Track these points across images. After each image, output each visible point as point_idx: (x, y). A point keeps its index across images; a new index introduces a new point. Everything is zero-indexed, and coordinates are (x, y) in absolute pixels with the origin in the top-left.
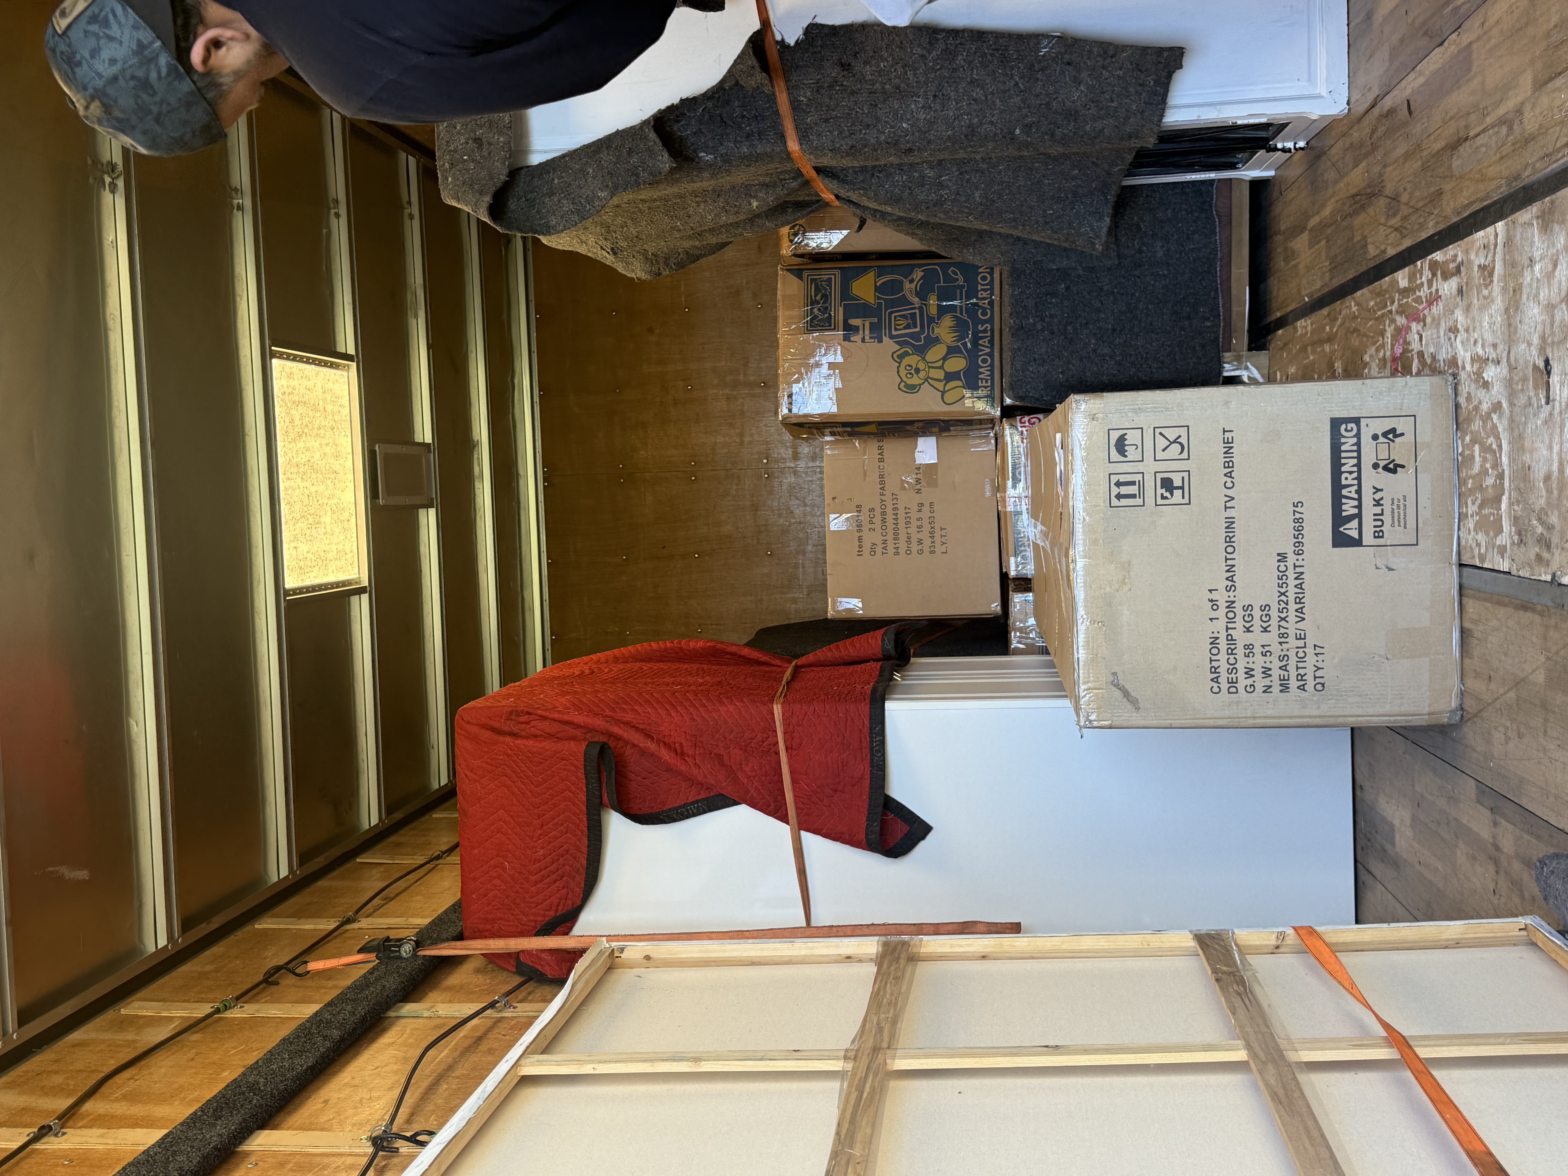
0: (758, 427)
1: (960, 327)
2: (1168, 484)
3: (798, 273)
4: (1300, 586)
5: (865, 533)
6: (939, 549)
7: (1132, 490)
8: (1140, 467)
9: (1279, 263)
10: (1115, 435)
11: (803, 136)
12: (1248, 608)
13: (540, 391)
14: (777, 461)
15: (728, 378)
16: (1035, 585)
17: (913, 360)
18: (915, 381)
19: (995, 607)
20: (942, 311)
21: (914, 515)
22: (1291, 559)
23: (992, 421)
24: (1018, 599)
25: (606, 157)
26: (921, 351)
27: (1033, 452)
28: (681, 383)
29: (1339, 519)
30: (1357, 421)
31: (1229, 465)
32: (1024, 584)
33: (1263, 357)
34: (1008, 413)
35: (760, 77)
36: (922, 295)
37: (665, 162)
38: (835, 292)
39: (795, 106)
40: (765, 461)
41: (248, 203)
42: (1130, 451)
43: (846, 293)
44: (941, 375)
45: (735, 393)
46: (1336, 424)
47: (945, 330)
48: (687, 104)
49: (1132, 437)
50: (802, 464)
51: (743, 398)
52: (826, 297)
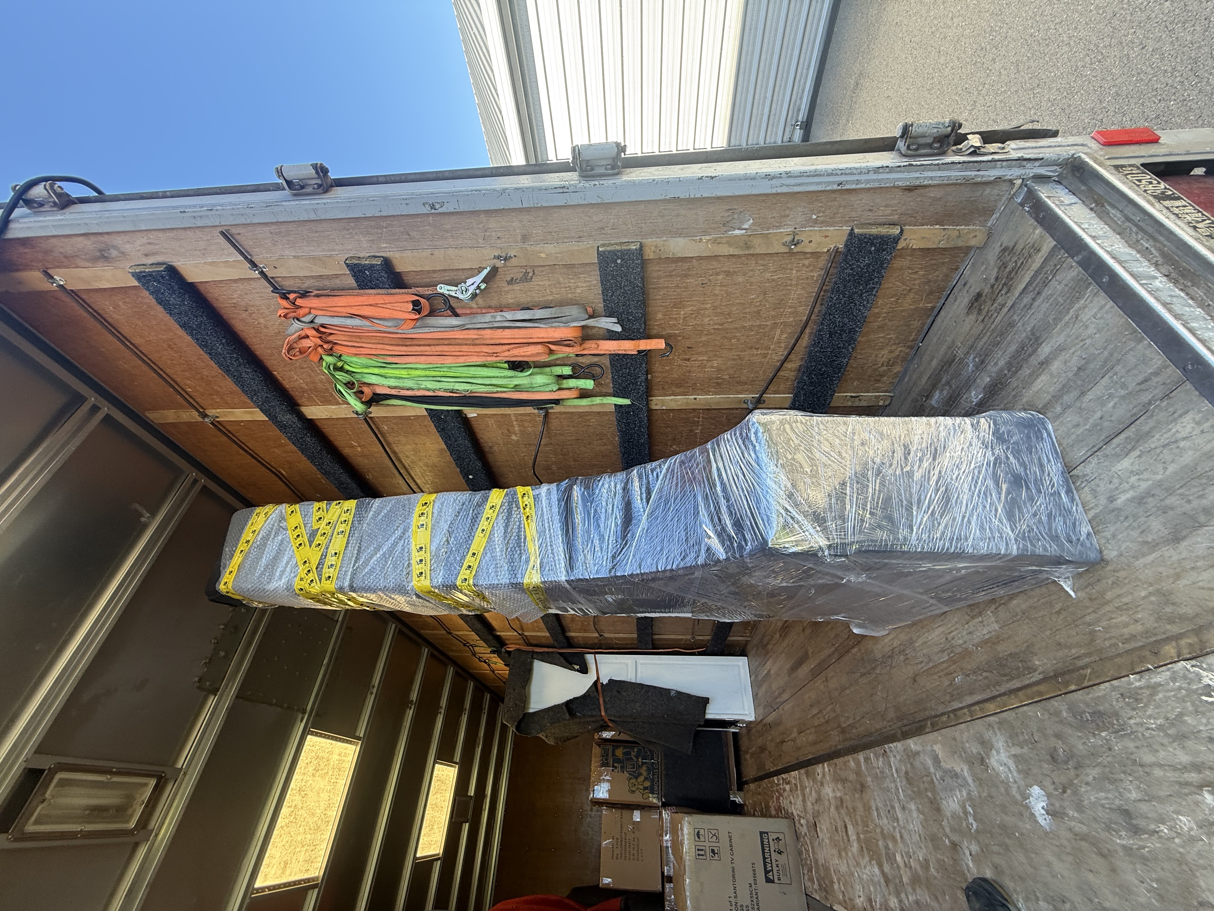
0: (582, 801)
1: (649, 770)
2: (713, 851)
3: (599, 745)
4: (757, 898)
5: (615, 849)
6: (641, 859)
7: (702, 853)
8: (704, 844)
9: (743, 761)
10: (697, 831)
11: (606, 711)
12: (742, 906)
14: (585, 811)
15: (572, 775)
16: (674, 880)
17: (633, 781)
18: (634, 789)
19: (659, 887)
20: (643, 763)
21: (632, 843)
22: (753, 885)
23: (658, 807)
24: (667, 886)
25: (551, 713)
26: (636, 778)
27: (672, 821)
28: (556, 776)
29: (767, 872)
30: (767, 833)
31: (731, 846)
32: (670, 879)
33: (742, 793)
34: (665, 805)
35: (596, 694)
36: (637, 757)
37: (567, 716)
38: (610, 754)
39: (604, 701)
40: (581, 812)
41: (443, 711)
42: (702, 839)
43: (613, 752)
44: (642, 787)
45: (573, 782)
46: (761, 833)
47: (644, 770)
48: (575, 699)
49: (702, 832)
50: (593, 813)
51: (578, 790)
52: (607, 755)
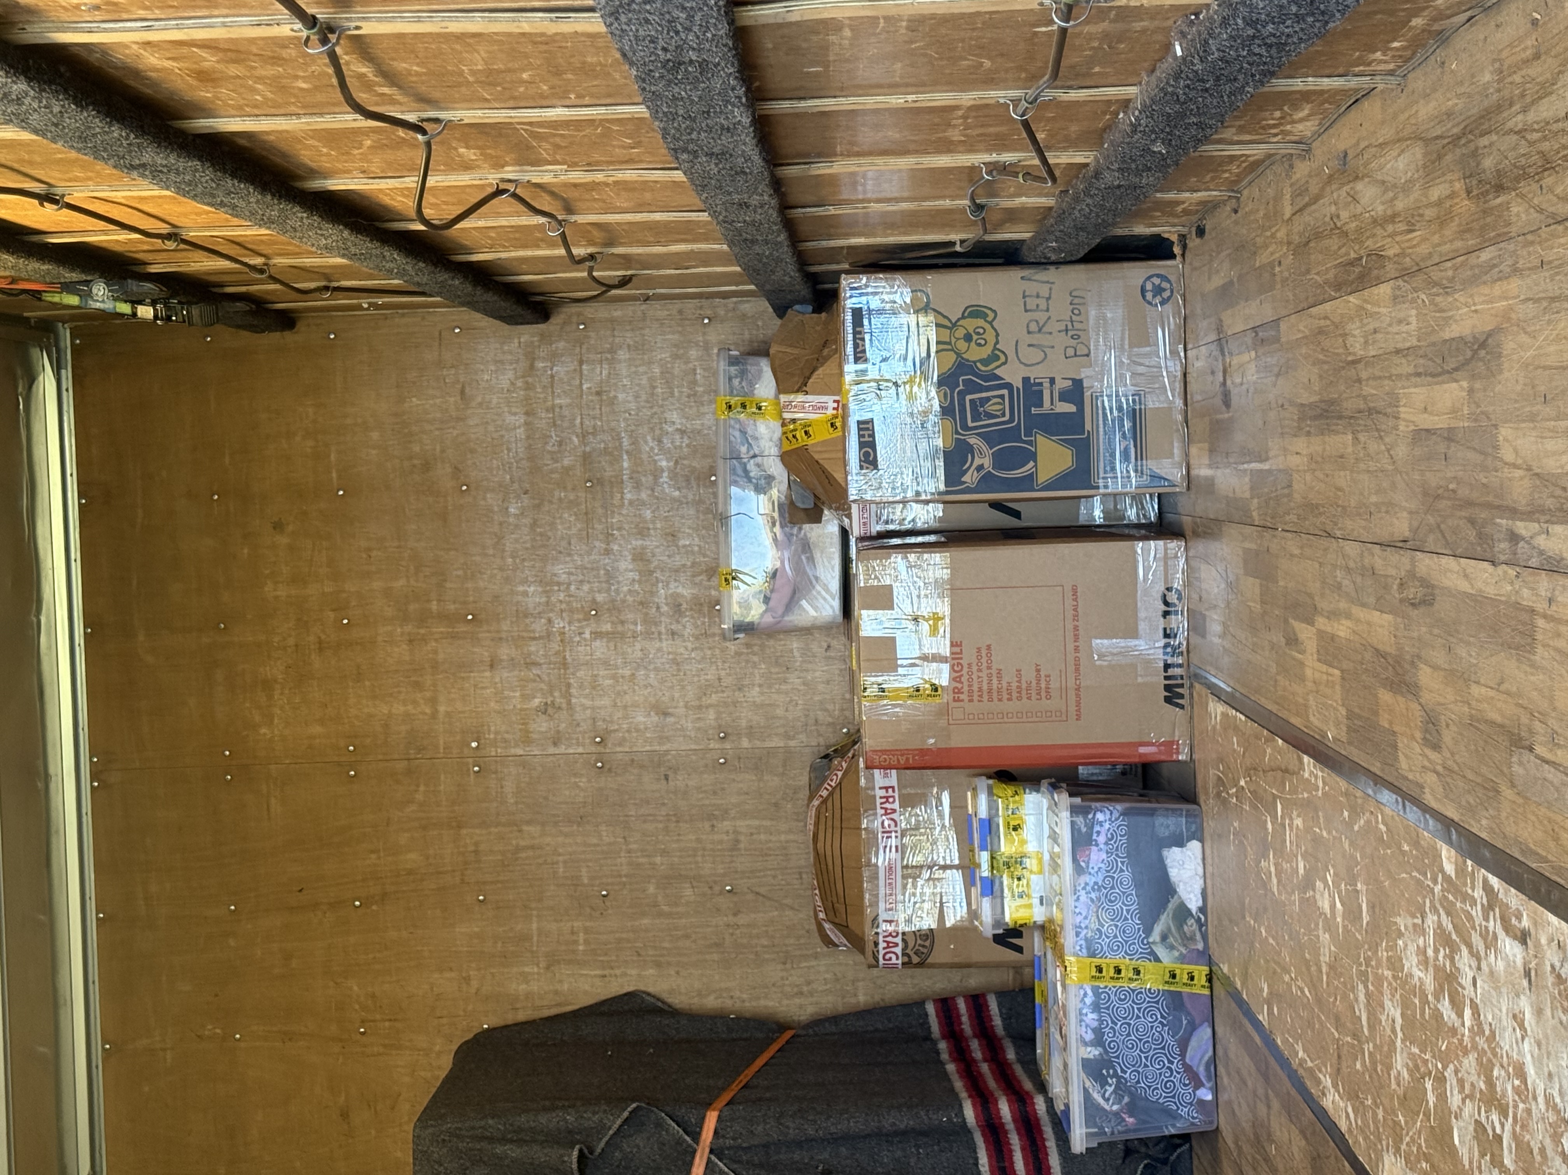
0: (462, 689)
13: (85, 627)
14: (494, 743)
15: (412, 607)
28: (332, 615)
40: (474, 744)
45: (422, 631)
51: (436, 640)
